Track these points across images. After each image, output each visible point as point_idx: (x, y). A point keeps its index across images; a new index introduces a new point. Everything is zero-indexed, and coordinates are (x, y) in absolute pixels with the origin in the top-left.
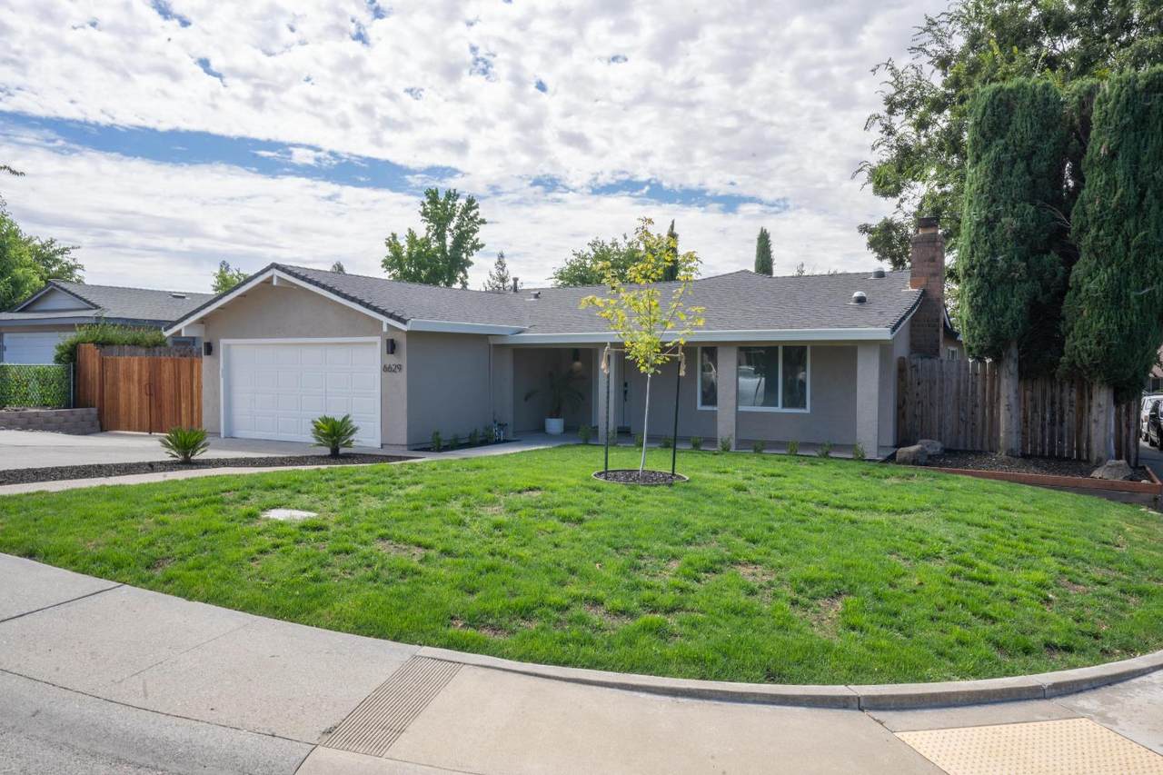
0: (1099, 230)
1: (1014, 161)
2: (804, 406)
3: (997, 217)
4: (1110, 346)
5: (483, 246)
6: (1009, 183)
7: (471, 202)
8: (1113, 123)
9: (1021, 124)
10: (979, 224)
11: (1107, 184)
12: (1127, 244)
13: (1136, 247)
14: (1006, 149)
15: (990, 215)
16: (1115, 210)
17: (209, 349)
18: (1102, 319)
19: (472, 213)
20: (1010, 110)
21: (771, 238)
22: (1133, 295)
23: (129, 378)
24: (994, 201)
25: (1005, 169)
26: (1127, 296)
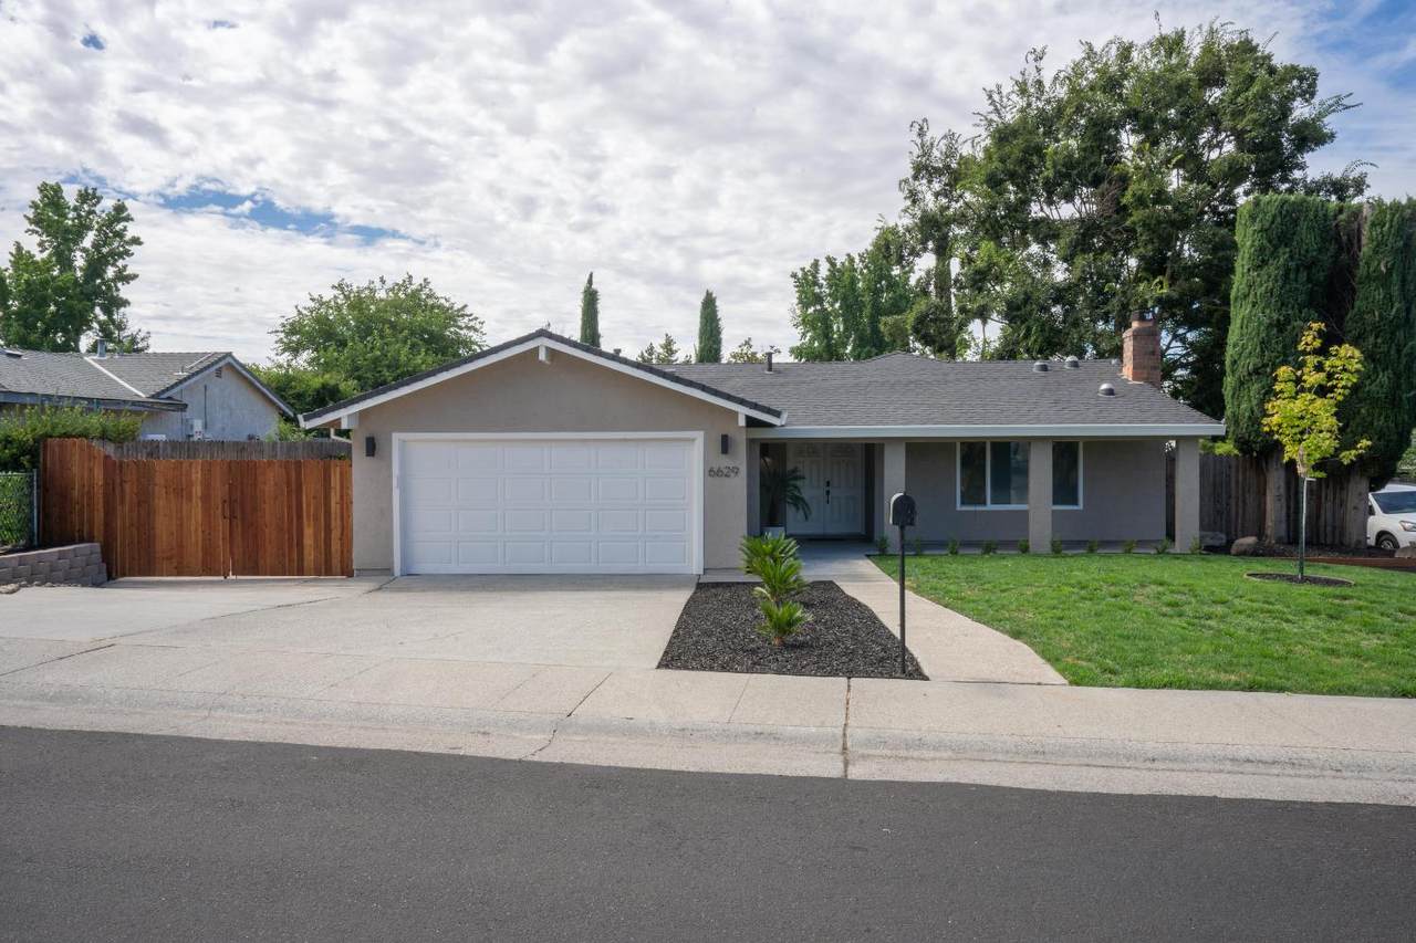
0: (1377, 337)
1: (1297, 270)
2: (1075, 502)
3: (1288, 320)
4: (1388, 441)
5: (135, 277)
6: (1296, 289)
7: (120, 213)
8: (1390, 245)
9: (1307, 238)
10: (1270, 326)
11: (1385, 297)
12: (1399, 351)
13: (1406, 356)
14: (1291, 257)
15: (1282, 318)
16: (1391, 322)
17: (371, 447)
18: (1382, 418)
19: (119, 227)
20: (1296, 222)
21: (717, 303)
22: (1404, 396)
23: (180, 491)
24: (1282, 304)
25: (1292, 276)
26: (1401, 399)
